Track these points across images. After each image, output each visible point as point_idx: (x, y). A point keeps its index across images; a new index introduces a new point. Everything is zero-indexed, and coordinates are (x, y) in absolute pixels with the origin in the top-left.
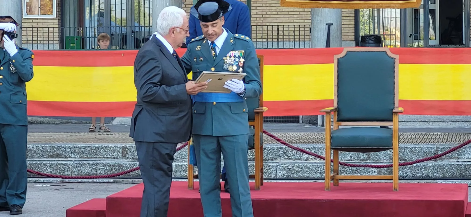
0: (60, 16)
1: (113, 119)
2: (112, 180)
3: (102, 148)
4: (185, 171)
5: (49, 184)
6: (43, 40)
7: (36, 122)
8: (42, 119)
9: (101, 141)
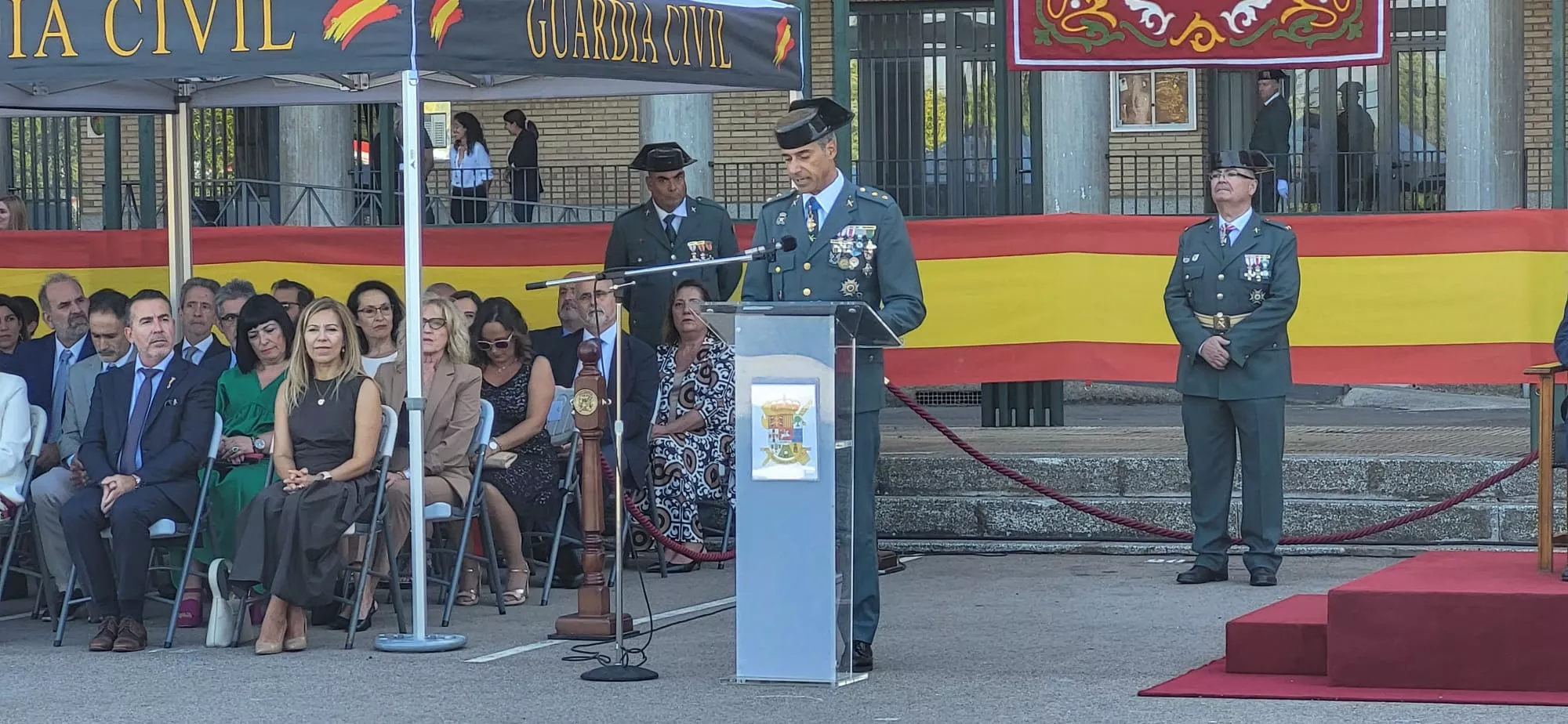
0: (1206, 125)
1: (1344, 391)
2: (1342, 549)
3: (1316, 467)
4: (1530, 525)
5: (1180, 557)
6: (1163, 189)
7: (1145, 400)
8: (1160, 392)
9: (1313, 448)
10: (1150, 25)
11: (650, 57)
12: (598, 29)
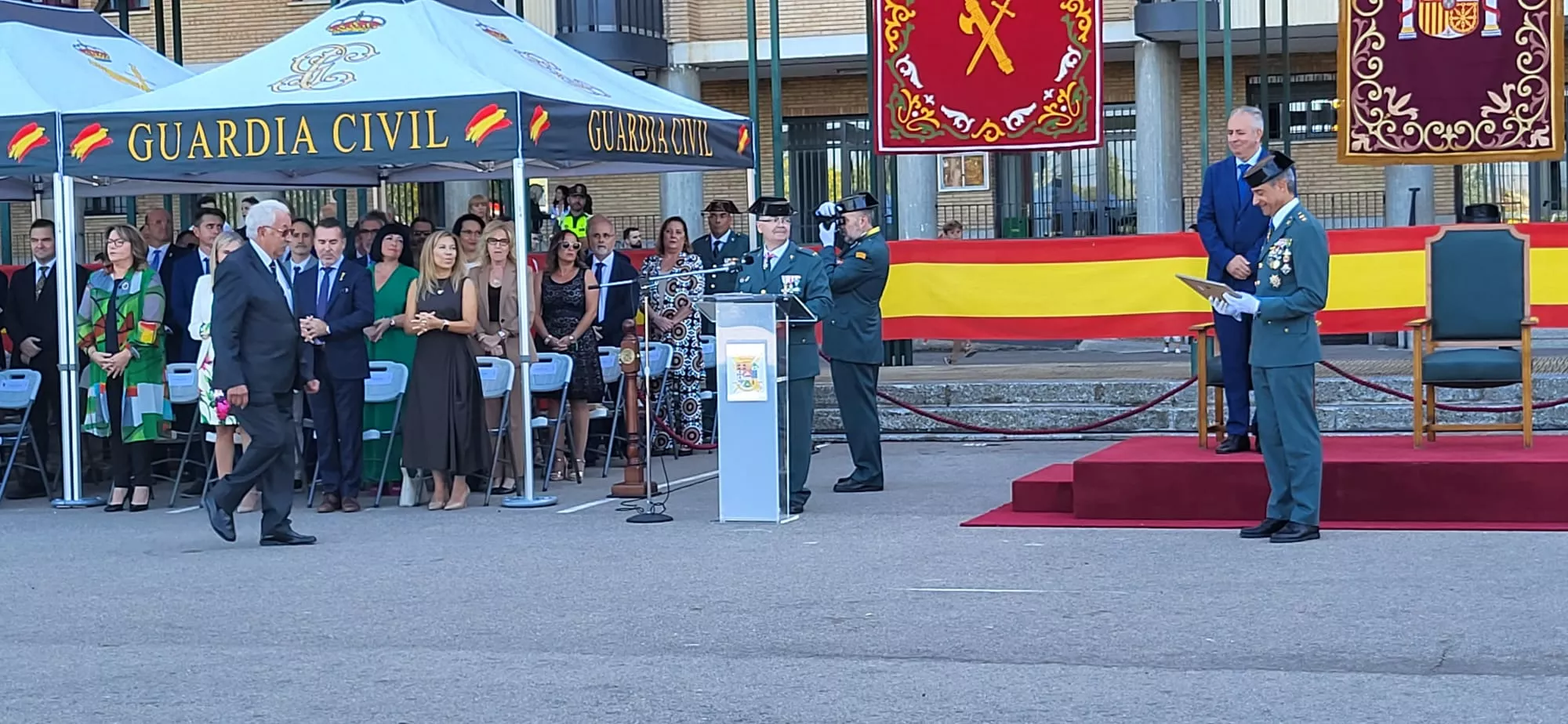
0: (995, 186)
3: (1064, 388)
4: (1193, 420)
5: (984, 442)
9: (1061, 376)
10: (960, 126)
11: (663, 149)
12: (632, 133)
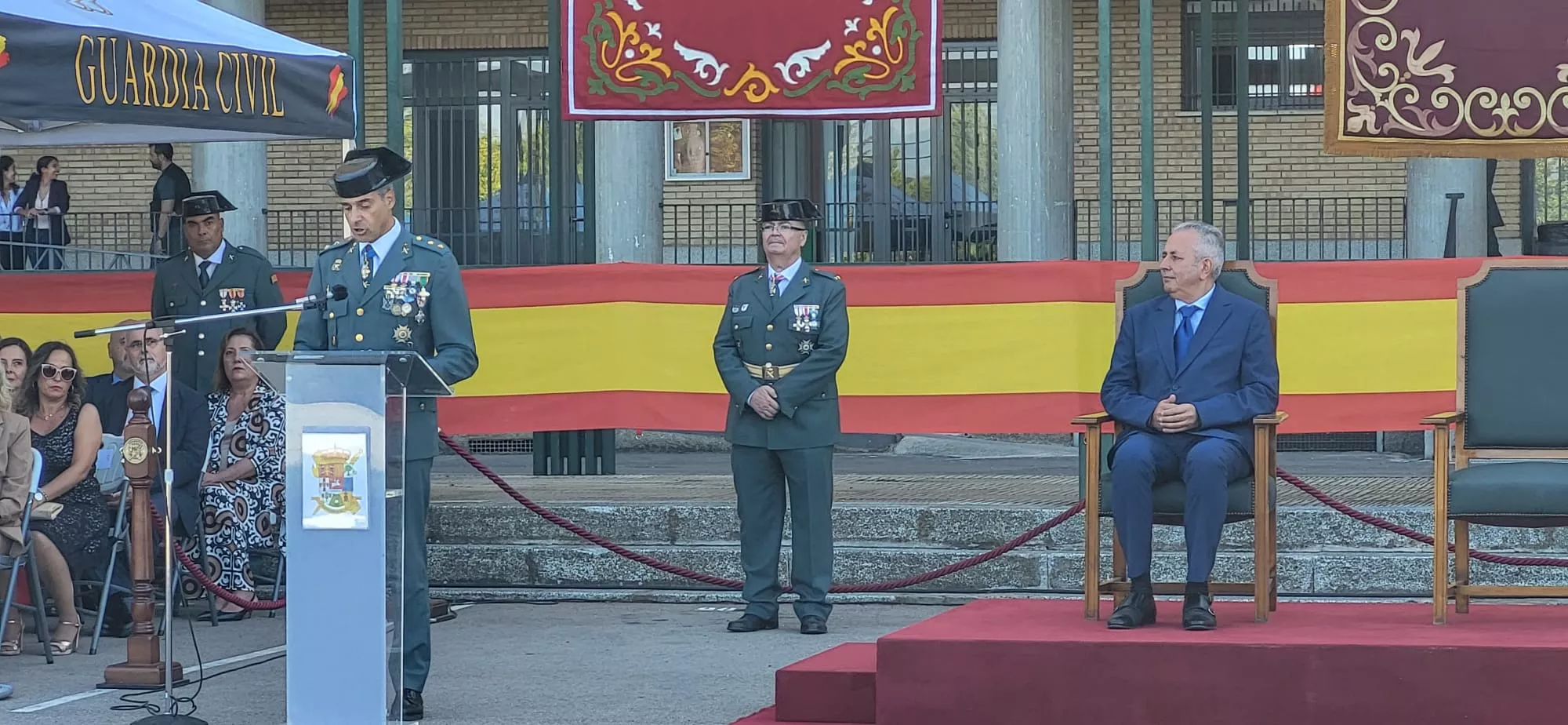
0: (760, 175)
1: (896, 439)
2: (892, 597)
4: (1078, 573)
5: (730, 605)
6: (717, 238)
7: (697, 448)
8: (713, 440)
9: (864, 496)
10: (704, 76)
